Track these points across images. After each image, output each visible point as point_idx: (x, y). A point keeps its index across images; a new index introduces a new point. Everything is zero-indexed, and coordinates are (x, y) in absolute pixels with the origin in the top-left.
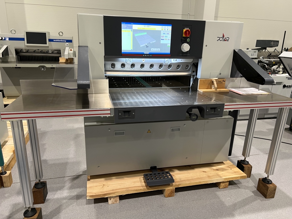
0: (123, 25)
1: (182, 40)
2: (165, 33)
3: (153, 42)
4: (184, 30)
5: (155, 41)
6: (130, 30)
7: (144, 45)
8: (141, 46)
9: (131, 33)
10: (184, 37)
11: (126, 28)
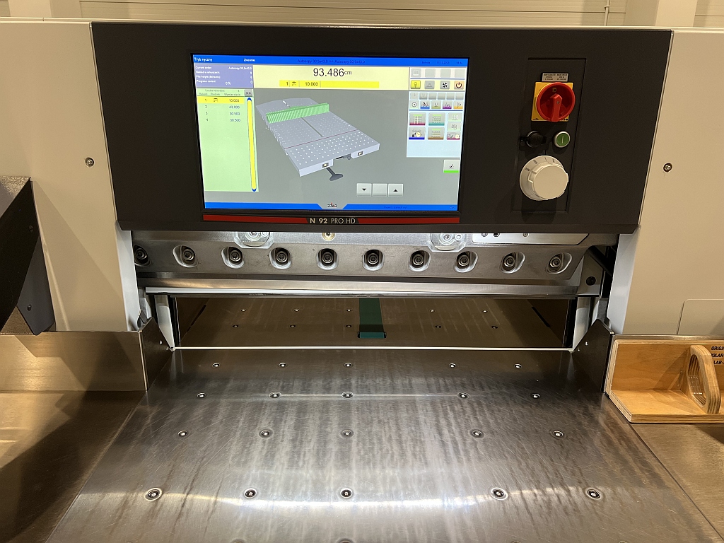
0: (204, 70)
1: (523, 138)
2: (431, 103)
3: (366, 151)
4: (540, 87)
5: (376, 147)
6: (242, 92)
7: (319, 167)
8: (303, 172)
9: (247, 109)
10: (536, 125)
11: (220, 85)
